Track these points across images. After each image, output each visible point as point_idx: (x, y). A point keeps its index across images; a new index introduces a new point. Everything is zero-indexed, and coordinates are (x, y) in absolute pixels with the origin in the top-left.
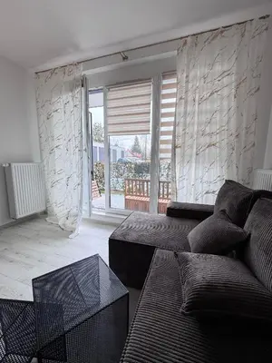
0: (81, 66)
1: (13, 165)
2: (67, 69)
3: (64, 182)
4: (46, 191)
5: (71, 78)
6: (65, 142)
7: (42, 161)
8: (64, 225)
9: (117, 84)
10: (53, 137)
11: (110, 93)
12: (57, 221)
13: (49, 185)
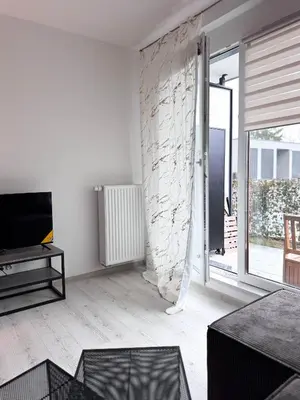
0: (200, 20)
1: (107, 188)
2: (179, 31)
3: (168, 215)
4: (146, 228)
5: (184, 44)
6: (173, 151)
7: (143, 182)
8: (165, 288)
9: (264, 29)
10: (157, 144)
11: (250, 50)
12: (156, 279)
13: (150, 218)
